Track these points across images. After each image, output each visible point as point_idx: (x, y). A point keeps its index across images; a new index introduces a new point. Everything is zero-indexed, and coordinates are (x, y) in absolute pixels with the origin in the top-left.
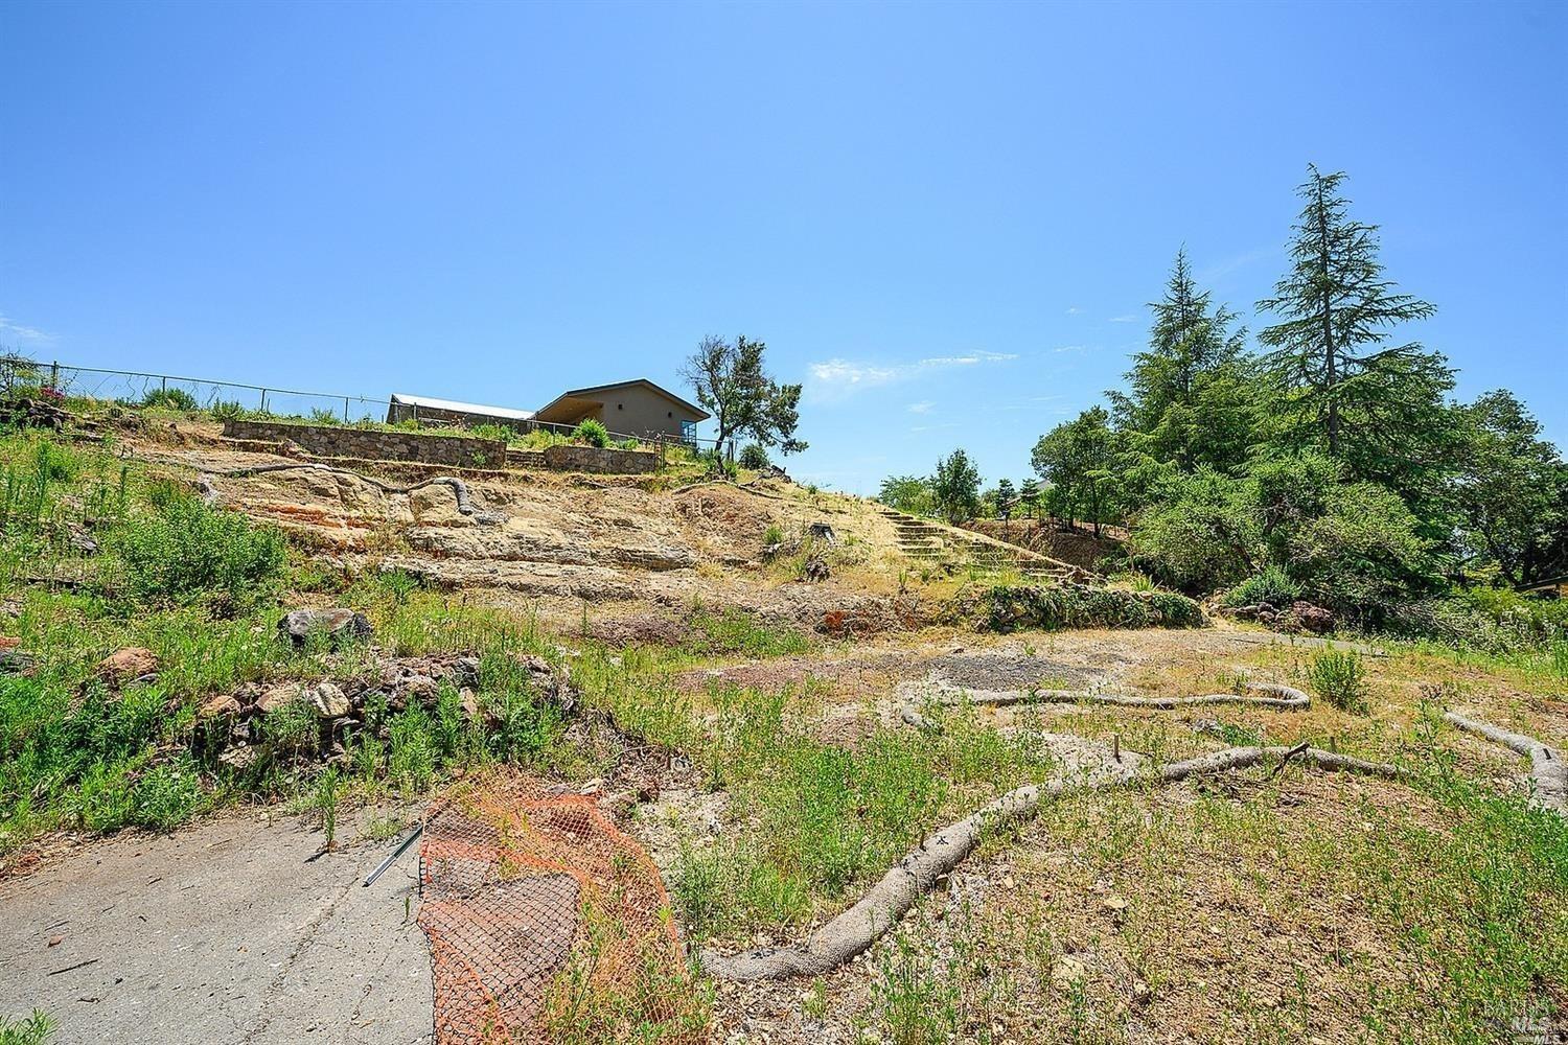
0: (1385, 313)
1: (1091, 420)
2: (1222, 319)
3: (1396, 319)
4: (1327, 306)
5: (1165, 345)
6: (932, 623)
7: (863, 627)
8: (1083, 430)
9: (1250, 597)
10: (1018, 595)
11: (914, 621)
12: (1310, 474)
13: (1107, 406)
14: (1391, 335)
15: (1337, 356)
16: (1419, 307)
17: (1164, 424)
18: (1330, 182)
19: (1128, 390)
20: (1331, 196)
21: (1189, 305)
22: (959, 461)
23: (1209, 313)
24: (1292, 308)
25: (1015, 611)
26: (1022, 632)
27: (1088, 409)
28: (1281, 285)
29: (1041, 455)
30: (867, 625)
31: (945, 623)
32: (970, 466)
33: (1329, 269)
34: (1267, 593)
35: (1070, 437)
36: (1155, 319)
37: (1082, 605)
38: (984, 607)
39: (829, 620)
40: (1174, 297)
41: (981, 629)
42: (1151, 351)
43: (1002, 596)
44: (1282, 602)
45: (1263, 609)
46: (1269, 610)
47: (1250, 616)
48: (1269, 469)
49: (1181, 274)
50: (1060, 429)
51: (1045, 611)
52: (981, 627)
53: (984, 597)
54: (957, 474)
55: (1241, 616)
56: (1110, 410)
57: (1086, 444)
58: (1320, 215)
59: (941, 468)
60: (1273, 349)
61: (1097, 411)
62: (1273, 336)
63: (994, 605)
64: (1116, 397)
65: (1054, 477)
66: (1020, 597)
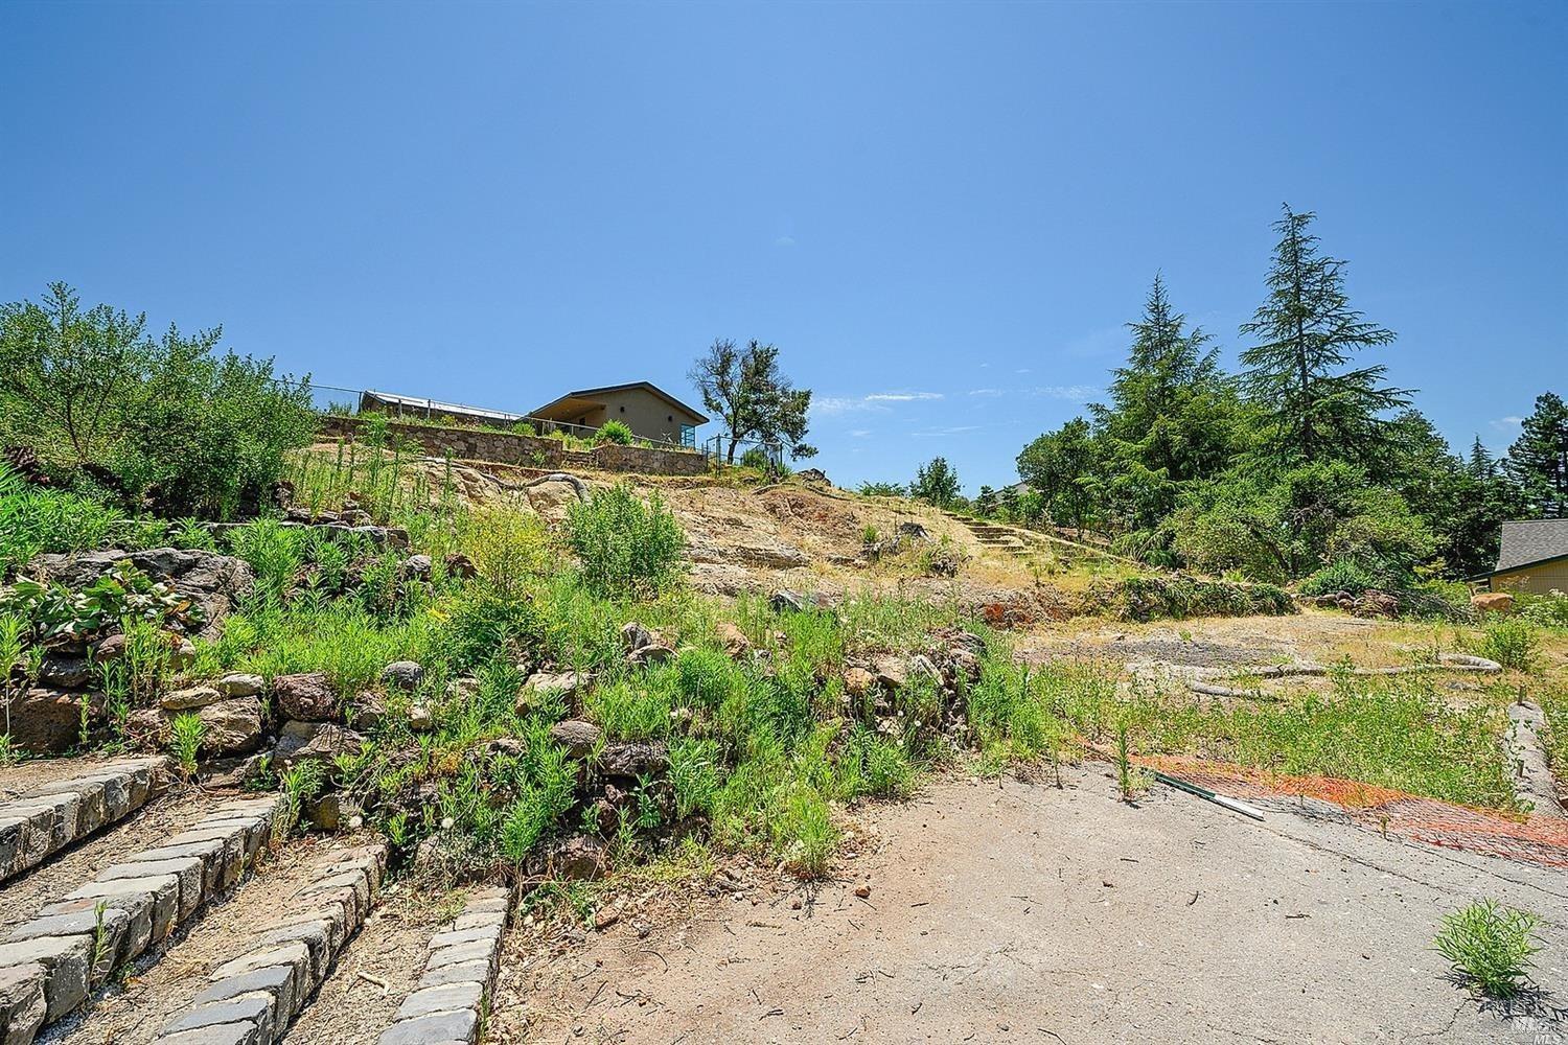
0: (1353, 339)
1: (1075, 429)
2: (1197, 339)
3: (1361, 344)
4: (1300, 330)
5: (1144, 362)
6: (1078, 614)
7: (1021, 618)
8: (1070, 440)
9: (1326, 587)
10: (1152, 586)
11: (1060, 612)
12: (1336, 479)
13: (1089, 417)
14: (1352, 359)
15: (1310, 376)
16: (1383, 334)
17: (1151, 436)
18: (1301, 220)
19: (1110, 405)
20: (1304, 233)
21: (1165, 326)
22: (940, 468)
23: (1184, 333)
24: (1270, 332)
25: (1149, 601)
26: (1159, 620)
27: (1071, 421)
28: (1263, 312)
29: (1026, 461)
30: (1024, 616)
31: (1088, 614)
32: (950, 474)
33: (1302, 297)
34: (1342, 583)
35: (1056, 446)
36: (1132, 339)
37: (1198, 596)
38: (1121, 597)
39: (989, 612)
40: (1152, 318)
41: (1124, 619)
42: (1130, 367)
43: (1137, 588)
44: (1356, 590)
45: (1342, 597)
46: (1348, 598)
47: (1331, 604)
48: (1300, 474)
49: (1157, 298)
50: (1043, 439)
51: (1172, 600)
52: (1123, 616)
53: (1120, 589)
54: (938, 480)
55: (1321, 604)
56: (1092, 422)
57: (1072, 452)
58: (1293, 250)
59: (922, 475)
60: (1250, 368)
61: (1079, 422)
62: (1253, 356)
63: (1130, 596)
64: (1098, 409)
65: (1036, 483)
66: (1150, 588)
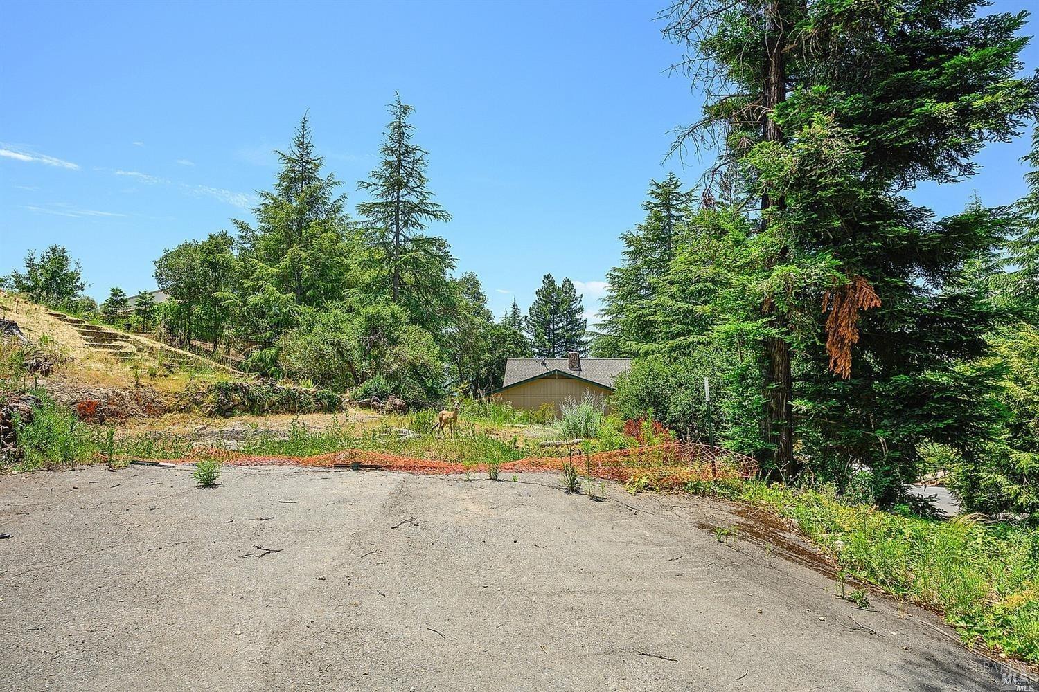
0: (427, 212)
1: (219, 243)
2: (331, 182)
3: (432, 217)
4: (398, 197)
5: (287, 191)
6: (171, 411)
7: (115, 414)
8: (211, 252)
9: (367, 393)
10: (236, 389)
11: (154, 409)
12: (393, 316)
13: (234, 233)
14: (430, 228)
15: (401, 234)
16: (444, 214)
17: (286, 262)
18: (405, 110)
19: (255, 224)
20: (406, 120)
21: (308, 162)
22: (58, 260)
23: (322, 174)
24: (378, 192)
25: (234, 400)
26: (239, 416)
27: (216, 232)
28: (375, 174)
29: (166, 268)
30: (118, 412)
31: (180, 411)
32: (71, 268)
33: (401, 171)
34: (376, 391)
35: (198, 258)
36: (281, 167)
37: (275, 398)
38: (211, 397)
39: (81, 408)
40: (297, 153)
41: (210, 415)
42: (275, 193)
43: (225, 389)
44: (383, 396)
45: (374, 401)
46: (377, 401)
47: (367, 405)
48: (370, 310)
49: (303, 135)
50: (186, 246)
51: (252, 400)
52: (210, 412)
53: (210, 390)
54: (54, 275)
55: (361, 406)
56: (236, 238)
57: (214, 266)
58: (399, 130)
59: (31, 264)
60: (363, 218)
61: (224, 236)
62: (366, 209)
63: (218, 396)
64: (244, 227)
65: (175, 293)
66: (236, 390)
